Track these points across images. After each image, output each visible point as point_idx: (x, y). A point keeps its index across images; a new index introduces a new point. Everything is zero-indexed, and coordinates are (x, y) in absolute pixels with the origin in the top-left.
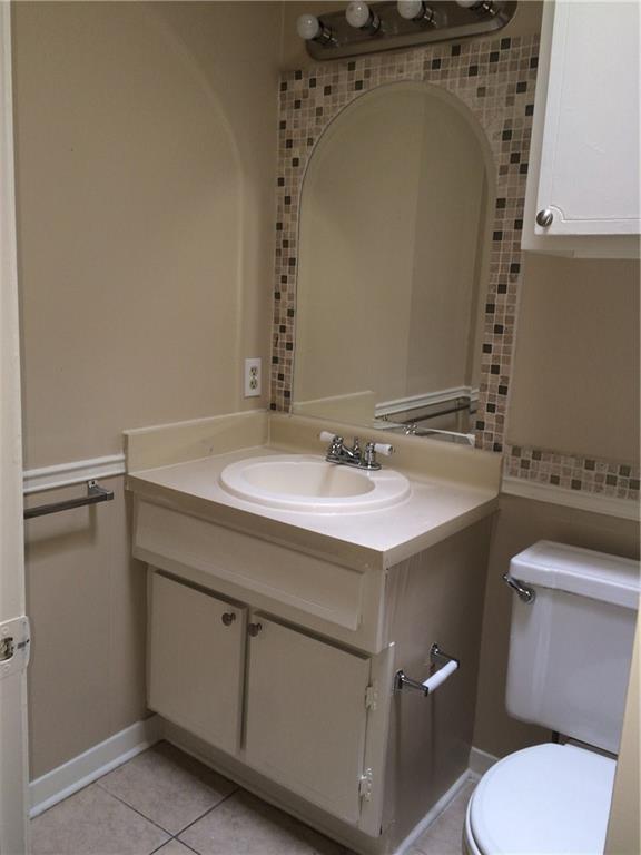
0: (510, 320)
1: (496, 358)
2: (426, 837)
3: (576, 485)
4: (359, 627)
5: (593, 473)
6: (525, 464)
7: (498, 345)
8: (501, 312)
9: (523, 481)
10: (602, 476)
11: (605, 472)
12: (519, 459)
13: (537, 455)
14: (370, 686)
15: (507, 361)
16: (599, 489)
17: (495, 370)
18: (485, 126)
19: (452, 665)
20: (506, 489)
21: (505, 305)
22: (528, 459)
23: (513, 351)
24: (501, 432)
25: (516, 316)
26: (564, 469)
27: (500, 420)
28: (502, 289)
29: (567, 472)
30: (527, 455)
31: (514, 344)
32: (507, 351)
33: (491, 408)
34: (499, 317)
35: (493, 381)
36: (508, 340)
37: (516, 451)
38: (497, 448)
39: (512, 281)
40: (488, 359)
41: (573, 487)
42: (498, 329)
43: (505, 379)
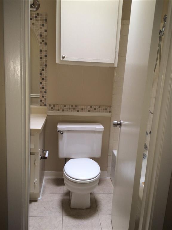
0: (46, 77)
1: (43, 85)
2: (44, 191)
3: (63, 111)
4: (34, 147)
5: (66, 108)
6: (52, 108)
7: (43, 82)
8: (44, 75)
9: (52, 111)
10: (68, 108)
11: (68, 107)
12: (51, 107)
13: (54, 106)
14: (35, 160)
15: (46, 86)
16: (67, 111)
17: (43, 88)
18: (35, 32)
19: (48, 152)
20: (49, 114)
21: (44, 73)
22: (52, 107)
23: (47, 84)
24: (46, 101)
25: (47, 76)
26: (60, 108)
27: (45, 99)
28: (43, 70)
29: (61, 108)
30: (52, 106)
31: (47, 82)
32: (46, 84)
33: (43, 97)
34: (43, 76)
35: (43, 90)
36: (46, 81)
37: (50, 105)
38: (45, 105)
39: (45, 68)
40: (41, 86)
41: (62, 111)
42: (43, 79)
43: (46, 90)
